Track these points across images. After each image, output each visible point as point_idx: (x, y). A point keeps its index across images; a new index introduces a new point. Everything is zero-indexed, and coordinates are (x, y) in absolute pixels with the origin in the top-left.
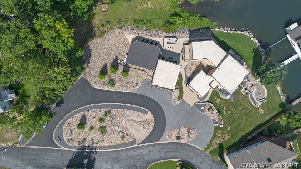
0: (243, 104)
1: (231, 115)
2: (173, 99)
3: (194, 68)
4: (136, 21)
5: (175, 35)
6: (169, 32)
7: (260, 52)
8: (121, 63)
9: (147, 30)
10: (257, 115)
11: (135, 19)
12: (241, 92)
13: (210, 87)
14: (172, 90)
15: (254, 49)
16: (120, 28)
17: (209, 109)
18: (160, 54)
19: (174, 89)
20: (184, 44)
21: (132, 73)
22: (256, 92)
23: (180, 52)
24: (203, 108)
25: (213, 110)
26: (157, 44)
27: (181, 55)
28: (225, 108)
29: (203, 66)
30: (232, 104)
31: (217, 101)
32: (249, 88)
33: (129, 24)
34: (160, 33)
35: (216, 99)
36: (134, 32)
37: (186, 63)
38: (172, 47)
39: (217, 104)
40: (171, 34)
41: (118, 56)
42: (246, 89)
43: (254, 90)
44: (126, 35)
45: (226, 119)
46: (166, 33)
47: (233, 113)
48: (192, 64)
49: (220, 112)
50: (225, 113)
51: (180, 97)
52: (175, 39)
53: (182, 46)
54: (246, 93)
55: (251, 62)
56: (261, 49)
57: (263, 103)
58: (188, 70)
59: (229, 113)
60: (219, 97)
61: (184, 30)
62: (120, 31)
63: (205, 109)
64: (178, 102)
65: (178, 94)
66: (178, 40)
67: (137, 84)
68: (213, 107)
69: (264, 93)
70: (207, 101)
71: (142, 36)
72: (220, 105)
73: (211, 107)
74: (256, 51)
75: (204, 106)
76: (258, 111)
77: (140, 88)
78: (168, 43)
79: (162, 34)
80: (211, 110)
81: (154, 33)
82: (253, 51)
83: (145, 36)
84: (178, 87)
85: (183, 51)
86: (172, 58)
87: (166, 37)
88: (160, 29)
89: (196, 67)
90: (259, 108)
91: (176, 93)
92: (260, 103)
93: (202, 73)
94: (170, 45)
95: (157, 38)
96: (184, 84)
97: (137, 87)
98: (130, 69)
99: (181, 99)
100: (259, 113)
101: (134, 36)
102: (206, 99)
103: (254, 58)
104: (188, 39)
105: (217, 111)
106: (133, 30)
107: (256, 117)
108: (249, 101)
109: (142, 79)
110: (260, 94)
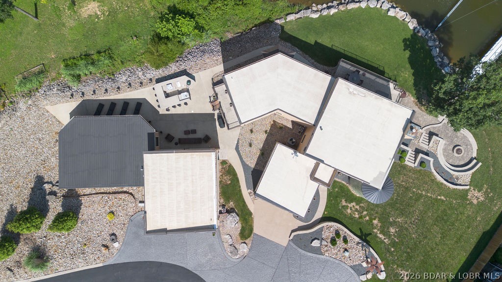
0: (421, 195)
1: (399, 234)
2: (226, 245)
3: (260, 139)
4: (70, 63)
5: (182, 68)
6: (166, 64)
7: (424, 41)
9: (106, 77)
10: (469, 211)
11: (67, 57)
12: (407, 163)
14: (211, 228)
16: (30, 94)
17: (333, 242)
19: (215, 222)
20: (216, 84)
21: (90, 210)
22: (445, 150)
23: (208, 109)
24: (316, 243)
25: (345, 240)
26: (139, 107)
27: (216, 117)
28: (375, 222)
29: (283, 128)
30: (392, 204)
31: (349, 211)
32: (424, 147)
33: (54, 74)
34: (140, 74)
35: (344, 203)
36: (69, 94)
37: (234, 134)
38: (182, 103)
39: (351, 218)
40: (173, 68)
41: (42, 172)
42: (418, 151)
43: (440, 146)
44: (48, 108)
45: (388, 250)
46: (157, 68)
47: (402, 229)
48: (251, 131)
49: (365, 238)
50: (381, 236)
51: (246, 232)
52: (180, 83)
53: (212, 93)
54: (422, 163)
55: (407, 74)
56: (422, 32)
57: (473, 174)
58: (245, 149)
59: (392, 230)
60: (351, 198)
61: (206, 45)
62: (30, 102)
63: (324, 243)
64: (244, 249)
65: (239, 226)
66: (193, 78)
67: (114, 237)
68: (344, 231)
69: (468, 144)
70: (324, 219)
71: (94, 97)
72: (361, 217)
73: (337, 234)
75: (317, 236)
76: (468, 200)
77: (125, 244)
78: (167, 95)
79: (149, 76)
80: (340, 242)
81: (124, 78)
82: (405, 45)
83: (101, 97)
84: (231, 204)
85: (217, 102)
86: (194, 132)
87: (159, 81)
88: (141, 63)
89: (264, 136)
90: (467, 191)
92: (465, 177)
94: (174, 100)
95: (136, 89)
96: (245, 192)
97: (116, 245)
98: (84, 200)
99: (249, 236)
100: (471, 203)
101: (73, 104)
102: (319, 215)
103: (412, 61)
104: (220, 68)
105: (357, 239)
106: (64, 87)
107: (468, 216)
108: (434, 180)
110: (459, 152)
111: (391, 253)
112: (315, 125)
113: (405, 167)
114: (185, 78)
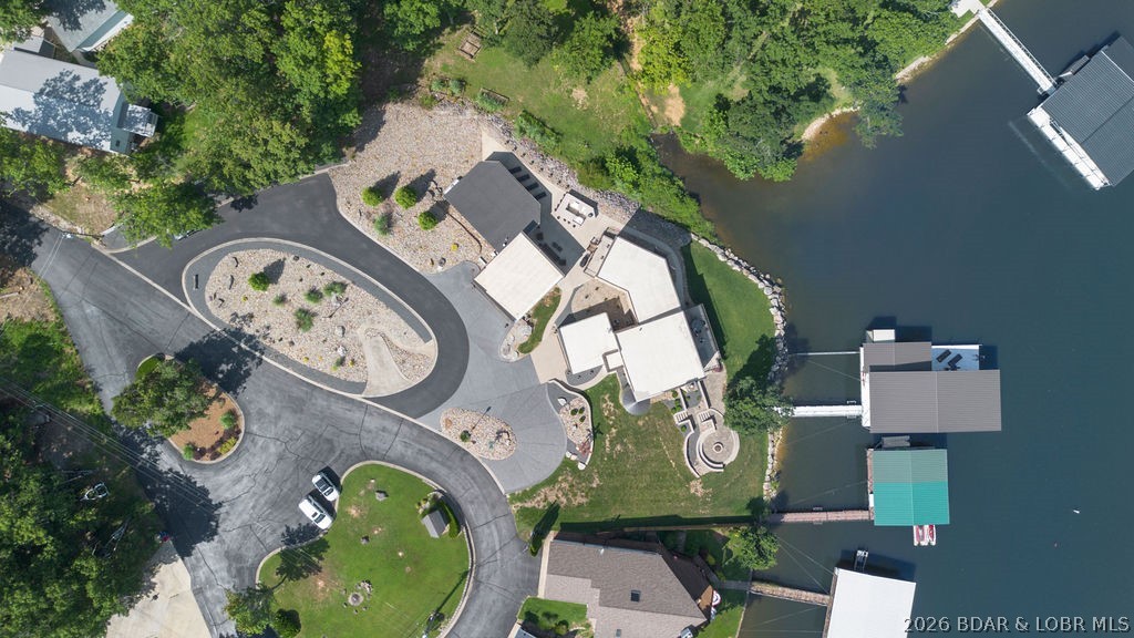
0: (661, 447)
1: (620, 454)
2: (505, 342)
3: (598, 299)
4: (528, 116)
5: (596, 200)
6: (588, 186)
7: (776, 352)
8: (436, 192)
9: (541, 152)
10: (681, 492)
11: (529, 110)
12: (674, 416)
13: (602, 362)
14: (513, 319)
15: (764, 337)
16: (480, 110)
17: (574, 412)
18: (533, 224)
19: (518, 318)
20: (606, 234)
21: (445, 230)
22: (710, 437)
23: (585, 246)
24: (562, 402)
25: (582, 419)
26: (543, 196)
27: (584, 254)
28: (614, 430)
29: (619, 308)
30: (637, 432)
31: (604, 405)
32: (698, 420)
33: (508, 114)
34: (565, 174)
35: (606, 397)
36: (507, 139)
37: (585, 279)
38: (573, 223)
39: (601, 411)
40: (590, 194)
41: (438, 172)
42: (690, 417)
43: (708, 431)
44: (484, 134)
45: (603, 456)
46: (581, 183)
47: (626, 452)
48: (597, 289)
49: (596, 432)
50: (607, 443)
51: (526, 348)
52: (586, 209)
53: (598, 237)
54: (685, 426)
55: (739, 362)
56: (781, 345)
57: (711, 473)
58: (580, 295)
59: (619, 447)
60: (614, 399)
61: (627, 200)
62: (476, 117)
63: (567, 407)
64: (514, 356)
65: (526, 339)
66: (596, 215)
67: (443, 262)
68: (588, 412)
69: (729, 451)
70: (583, 393)
71: (520, 158)
72: (607, 417)
73: (582, 410)
74: (766, 344)
75: (568, 399)
76: (688, 483)
77: (445, 273)
78: (568, 209)
79: (569, 182)
80: (578, 416)
81: (551, 166)
82: (761, 340)
83: (525, 162)
84: (535, 321)
85: (595, 246)
86: (560, 249)
87: (573, 193)
88: (572, 166)
89: (602, 301)
90: (694, 478)
91: (522, 333)
92: (703, 469)
93: (603, 320)
94: (569, 217)
95: (553, 182)
96: (552, 323)
97: (440, 268)
98: (448, 218)
99: (525, 352)
100: (688, 489)
101: (502, 149)
102: (583, 387)
103: (753, 357)
104: (620, 226)
105: (590, 427)
106: (508, 131)
107: (678, 495)
108: (680, 446)
109: (461, 255)
110: (718, 448)
111: (602, 460)
112: (639, 324)
113: (671, 418)
114: (592, 210)
